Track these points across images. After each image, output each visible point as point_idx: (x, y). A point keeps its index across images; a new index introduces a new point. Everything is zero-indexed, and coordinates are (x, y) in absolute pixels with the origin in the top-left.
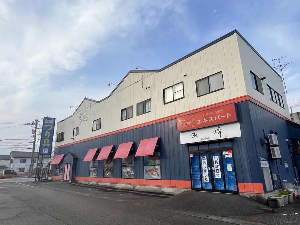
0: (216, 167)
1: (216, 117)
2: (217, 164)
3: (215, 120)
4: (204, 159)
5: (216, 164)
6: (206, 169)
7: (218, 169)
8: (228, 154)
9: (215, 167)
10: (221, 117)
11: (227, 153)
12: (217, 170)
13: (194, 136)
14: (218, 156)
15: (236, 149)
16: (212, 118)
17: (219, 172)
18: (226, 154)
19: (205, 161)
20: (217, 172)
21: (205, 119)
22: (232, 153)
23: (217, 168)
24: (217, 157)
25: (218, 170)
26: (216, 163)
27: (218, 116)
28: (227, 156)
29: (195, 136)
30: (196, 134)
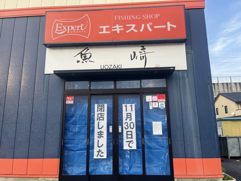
0: (127, 127)
1: (143, 25)
2: (130, 120)
3: (141, 30)
4: (101, 109)
5: (128, 121)
6: (102, 130)
7: (131, 130)
8: (157, 101)
9: (124, 126)
10: (155, 27)
11: (155, 98)
12: (128, 133)
13: (83, 60)
14: (134, 105)
15: (174, 92)
16: (134, 26)
17: (132, 138)
18: (153, 102)
19: (102, 112)
20: (127, 138)
21: (117, 26)
22: (164, 100)
23: (129, 129)
24: (131, 106)
25: (130, 133)
26: (127, 118)
27: (148, 25)
28: (155, 104)
29: (85, 59)
30: (88, 56)
